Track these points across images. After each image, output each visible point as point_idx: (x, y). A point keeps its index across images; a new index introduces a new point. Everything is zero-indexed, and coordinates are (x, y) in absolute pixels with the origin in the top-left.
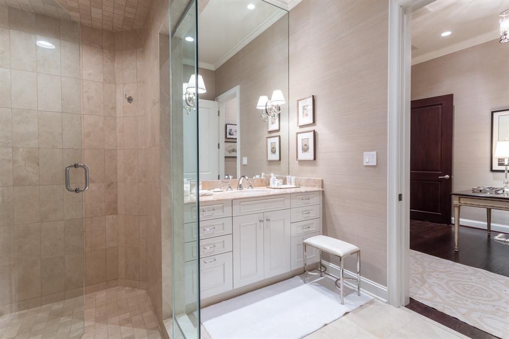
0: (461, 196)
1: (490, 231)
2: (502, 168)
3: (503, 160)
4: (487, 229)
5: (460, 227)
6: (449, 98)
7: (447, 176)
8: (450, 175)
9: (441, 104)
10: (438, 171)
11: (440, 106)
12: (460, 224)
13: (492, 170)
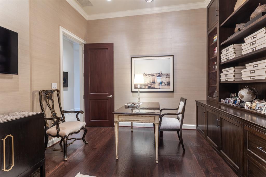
0: (120, 114)
1: (133, 127)
2: (137, 90)
3: (137, 85)
4: (131, 126)
5: (119, 127)
6: (112, 45)
7: (111, 96)
8: (113, 95)
9: (107, 49)
10: (106, 93)
11: (107, 50)
12: (119, 125)
13: (132, 92)
